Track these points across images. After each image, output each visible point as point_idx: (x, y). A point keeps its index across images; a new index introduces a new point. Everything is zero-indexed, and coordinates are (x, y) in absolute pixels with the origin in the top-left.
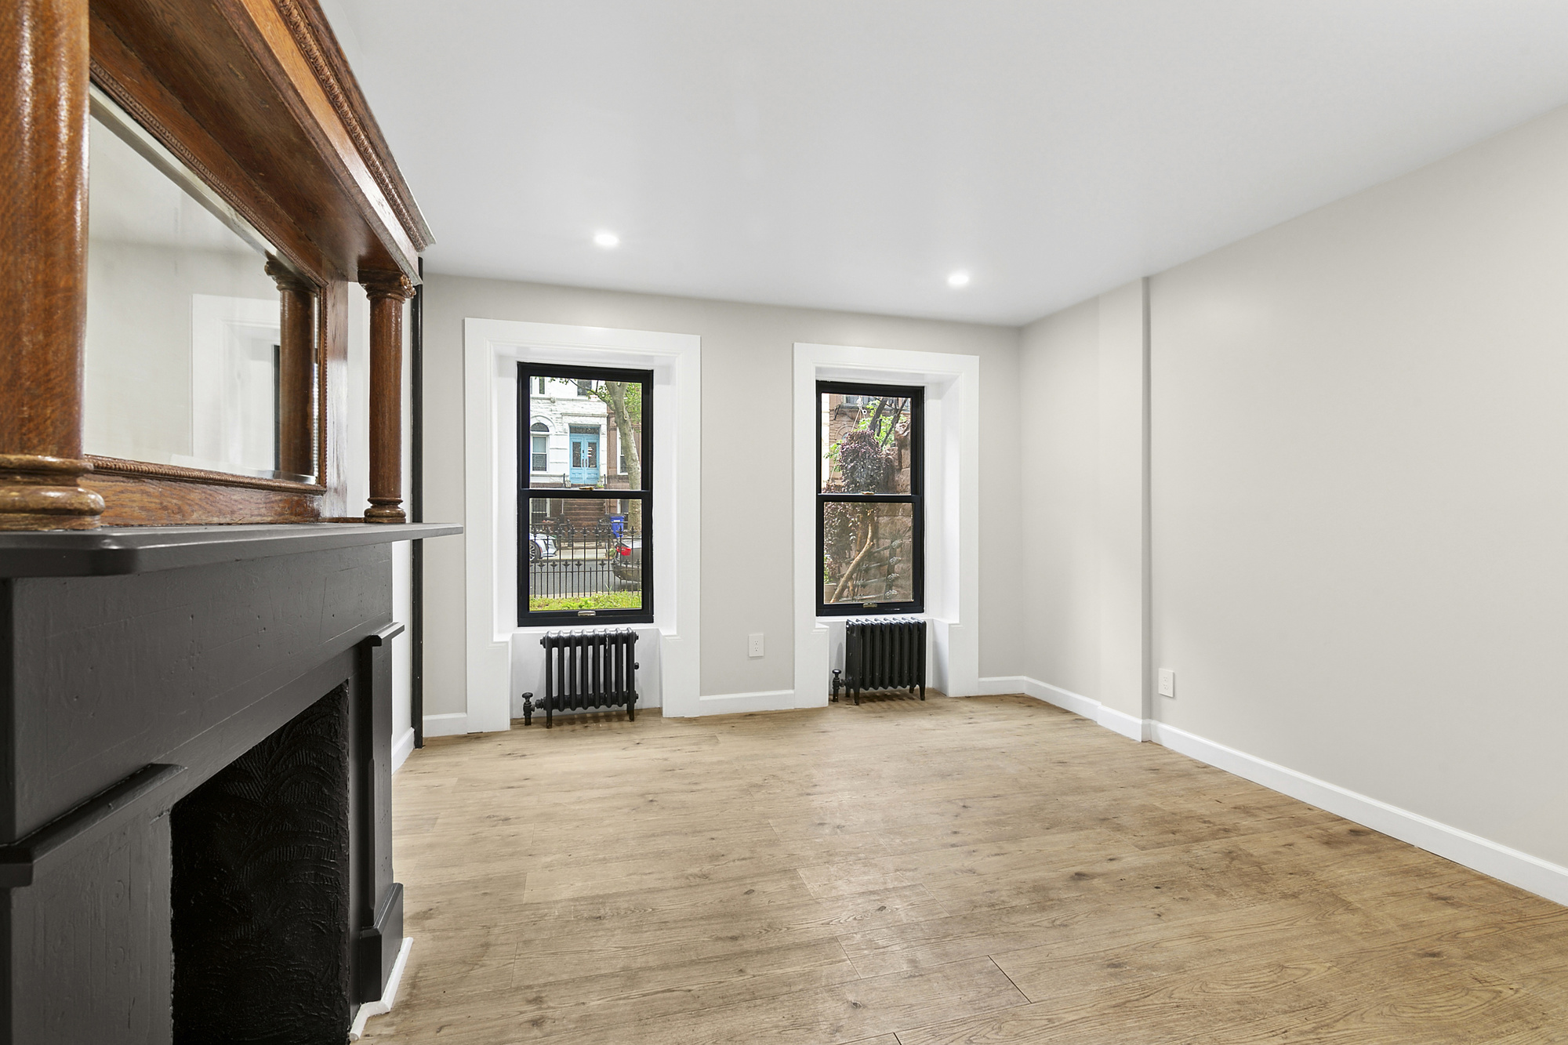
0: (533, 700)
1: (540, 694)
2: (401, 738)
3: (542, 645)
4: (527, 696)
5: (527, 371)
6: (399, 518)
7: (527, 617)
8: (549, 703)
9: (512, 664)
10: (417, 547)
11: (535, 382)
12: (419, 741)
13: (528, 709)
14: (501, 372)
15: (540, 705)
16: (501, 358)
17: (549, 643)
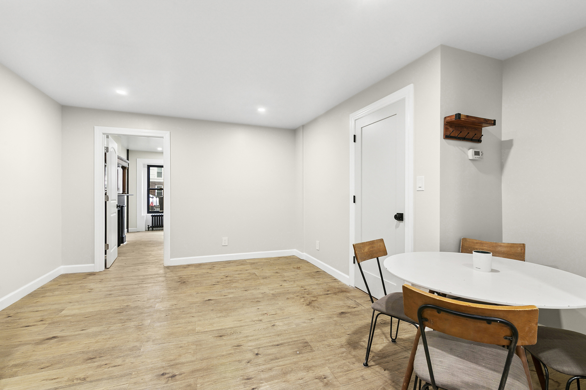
0: (149, 226)
1: (151, 225)
2: (126, 230)
3: (151, 217)
4: (148, 226)
5: (149, 167)
6: (126, 193)
7: (149, 212)
8: (153, 227)
9: (146, 220)
10: (128, 197)
11: (151, 168)
12: (128, 232)
13: (149, 228)
14: (144, 167)
15: (151, 227)
16: (144, 164)
17: (152, 216)
